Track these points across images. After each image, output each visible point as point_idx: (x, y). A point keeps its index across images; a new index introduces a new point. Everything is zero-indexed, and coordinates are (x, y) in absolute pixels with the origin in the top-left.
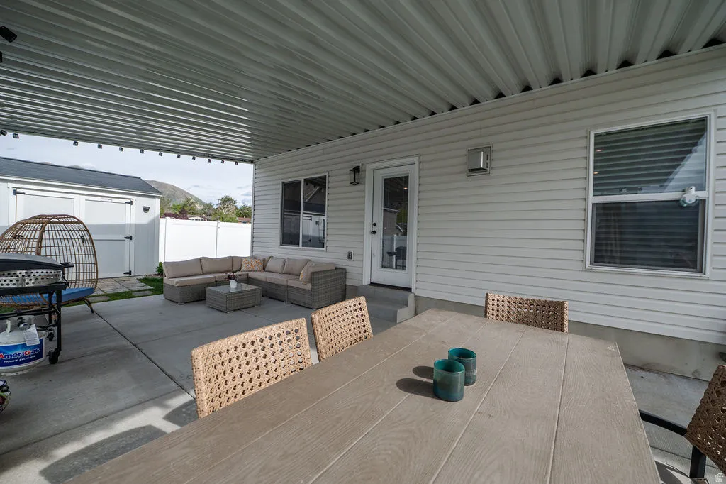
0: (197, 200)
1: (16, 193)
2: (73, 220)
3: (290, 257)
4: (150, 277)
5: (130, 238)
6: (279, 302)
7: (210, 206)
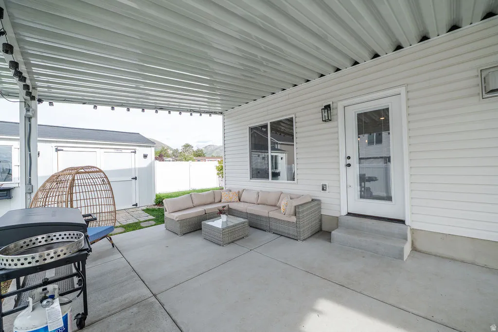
0: (169, 148)
1: (57, 150)
2: (95, 169)
3: (264, 189)
4: (150, 208)
5: (136, 178)
6: (259, 230)
7: (176, 151)
